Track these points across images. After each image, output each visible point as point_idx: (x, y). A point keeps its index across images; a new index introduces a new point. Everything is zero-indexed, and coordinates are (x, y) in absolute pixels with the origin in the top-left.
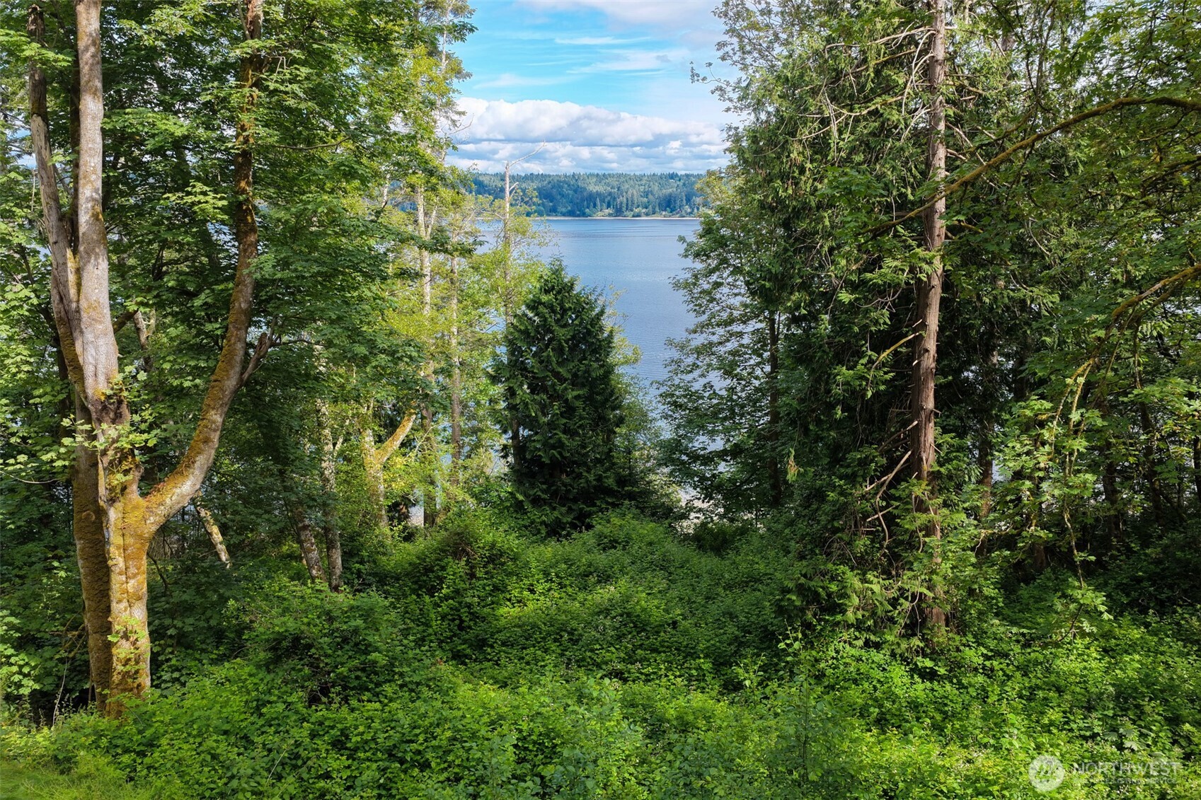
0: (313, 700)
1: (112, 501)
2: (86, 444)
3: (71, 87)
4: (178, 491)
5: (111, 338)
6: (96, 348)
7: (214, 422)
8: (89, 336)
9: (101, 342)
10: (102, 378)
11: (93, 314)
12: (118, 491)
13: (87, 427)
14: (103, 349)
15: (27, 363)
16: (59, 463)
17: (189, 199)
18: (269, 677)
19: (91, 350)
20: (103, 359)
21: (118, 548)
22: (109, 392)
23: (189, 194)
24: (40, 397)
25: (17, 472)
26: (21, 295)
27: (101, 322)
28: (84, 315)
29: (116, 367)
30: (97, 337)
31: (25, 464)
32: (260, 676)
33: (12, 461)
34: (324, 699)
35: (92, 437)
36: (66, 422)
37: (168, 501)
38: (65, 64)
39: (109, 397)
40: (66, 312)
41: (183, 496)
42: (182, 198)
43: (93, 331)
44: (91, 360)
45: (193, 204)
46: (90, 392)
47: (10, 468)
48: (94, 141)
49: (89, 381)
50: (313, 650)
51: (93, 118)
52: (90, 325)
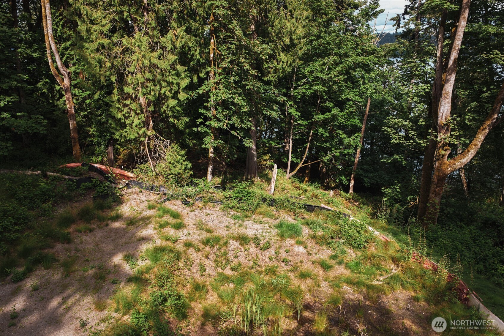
0: (496, 245)
1: (438, 160)
2: (434, 139)
3: (456, 16)
4: (461, 161)
5: (450, 105)
6: (444, 108)
7: (480, 139)
8: (443, 103)
9: (446, 105)
10: (444, 118)
11: (446, 95)
12: (441, 156)
13: (436, 133)
14: (446, 108)
15: (420, 110)
16: (423, 145)
17: (490, 57)
18: (480, 232)
19: (442, 108)
20: (446, 111)
21: (436, 176)
22: (445, 123)
23: (491, 54)
24: (421, 122)
25: (409, 145)
26: (423, 88)
27: (448, 99)
28: (443, 96)
29: (449, 115)
30: (445, 104)
31: (412, 143)
32: (477, 231)
33: (408, 141)
34: (500, 246)
35: (436, 137)
36: (429, 131)
37: (457, 164)
38: (457, 9)
39: (445, 125)
40: (436, 94)
41: (462, 163)
42: (488, 56)
43: (445, 102)
44: (442, 111)
45: (492, 58)
46: (439, 122)
47: (407, 144)
48: (460, 36)
49: (440, 118)
50: (500, 228)
51: (462, 28)
52: (444, 99)
